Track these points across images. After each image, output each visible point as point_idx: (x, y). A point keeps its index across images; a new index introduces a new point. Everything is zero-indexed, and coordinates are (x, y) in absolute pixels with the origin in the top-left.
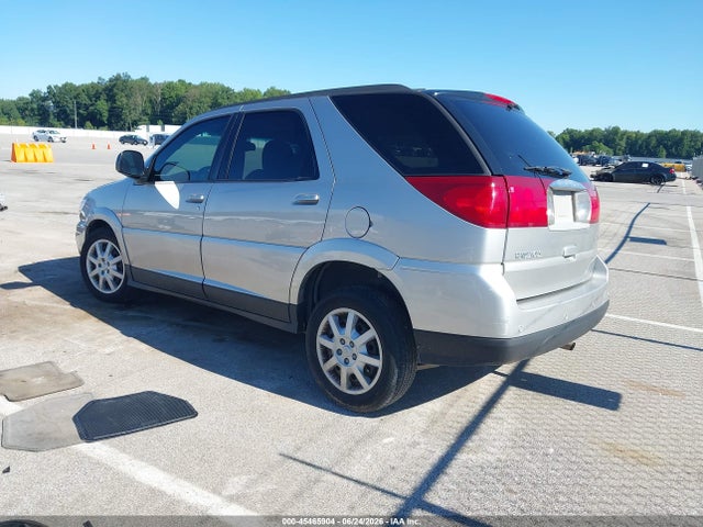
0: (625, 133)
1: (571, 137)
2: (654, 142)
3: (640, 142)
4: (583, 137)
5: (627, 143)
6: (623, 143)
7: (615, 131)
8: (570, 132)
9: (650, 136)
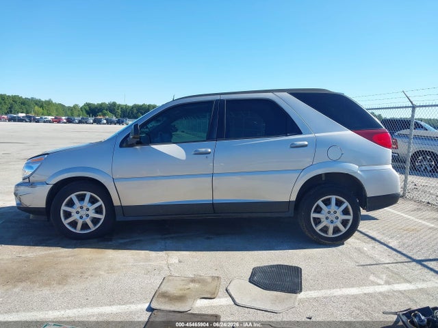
0: (120, 105)
1: (90, 107)
2: (135, 111)
3: (128, 111)
4: (96, 108)
5: (121, 111)
6: (119, 111)
7: (114, 104)
8: (88, 104)
9: (133, 107)
